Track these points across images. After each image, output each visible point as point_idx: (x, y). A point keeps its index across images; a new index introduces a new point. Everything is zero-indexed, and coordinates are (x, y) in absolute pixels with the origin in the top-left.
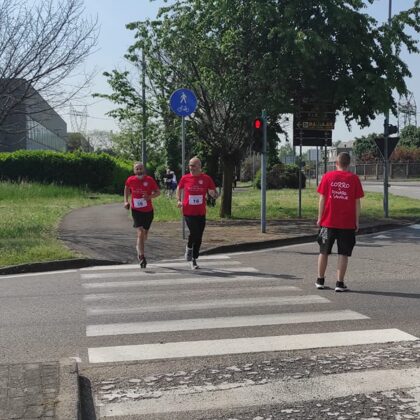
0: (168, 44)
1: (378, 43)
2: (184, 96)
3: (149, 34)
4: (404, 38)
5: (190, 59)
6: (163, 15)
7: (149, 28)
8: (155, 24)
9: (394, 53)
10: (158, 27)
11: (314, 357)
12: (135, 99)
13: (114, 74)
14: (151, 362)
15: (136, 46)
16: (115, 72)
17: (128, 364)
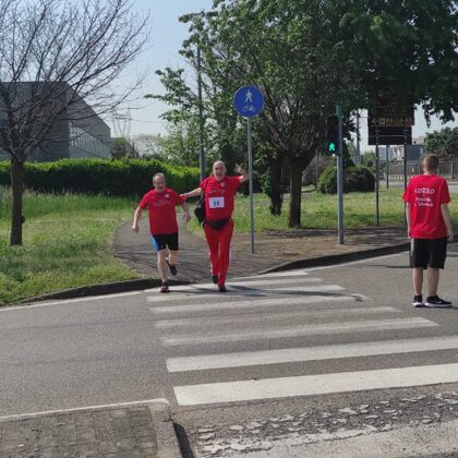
0: (225, 37)
2: (249, 95)
3: (205, 27)
5: (251, 52)
6: (220, 5)
7: (204, 20)
8: (211, 15)
10: (214, 18)
11: (439, 396)
12: (190, 99)
13: (166, 72)
14: (249, 403)
15: (191, 41)
16: (168, 69)
17: (223, 406)
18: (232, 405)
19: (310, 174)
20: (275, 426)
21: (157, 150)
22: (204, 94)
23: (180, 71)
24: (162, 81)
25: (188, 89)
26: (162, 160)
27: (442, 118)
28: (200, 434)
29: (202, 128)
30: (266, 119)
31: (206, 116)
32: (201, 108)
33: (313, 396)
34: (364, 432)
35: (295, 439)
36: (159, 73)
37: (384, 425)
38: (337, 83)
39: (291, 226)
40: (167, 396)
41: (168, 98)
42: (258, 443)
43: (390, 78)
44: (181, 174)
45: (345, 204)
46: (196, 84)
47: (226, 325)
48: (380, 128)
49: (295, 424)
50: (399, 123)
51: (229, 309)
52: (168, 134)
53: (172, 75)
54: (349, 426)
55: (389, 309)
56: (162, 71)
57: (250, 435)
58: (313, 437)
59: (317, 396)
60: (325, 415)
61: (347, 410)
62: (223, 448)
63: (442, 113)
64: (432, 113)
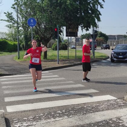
0: (25, 4)
1: (91, 5)
2: (32, 20)
3: (19, 1)
4: (99, 3)
5: (33, 9)
9: (96, 8)
11: (85, 107)
12: (15, 21)
13: (7, 13)
14: (30, 111)
15: (15, 4)
16: (8, 12)
17: (22, 112)
18: (24, 111)
19: (50, 45)
20: (37, 117)
21: (5, 37)
22: (19, 20)
23: (12, 13)
24: (6, 16)
25: (14, 18)
26: (7, 40)
27: (86, 30)
28: (14, 121)
29: (18, 30)
30: (37, 28)
31: (19, 27)
32: (18, 24)
33: (49, 108)
34: (64, 118)
35: (44, 121)
36: (5, 13)
37: (70, 116)
38: (57, 19)
39: (44, 59)
40: (4, 109)
41: (8, 21)
42: (32, 123)
43: (72, 18)
44: (12, 44)
45: (59, 53)
46: (17, 17)
47: (24, 87)
48: (69, 32)
49: (44, 117)
50: (74, 31)
51: (25, 83)
52: (8, 32)
53: (9, 14)
54: (60, 117)
55: (71, 82)
56: (6, 13)
57: (29, 121)
58: (49, 120)
59: (50, 108)
60: (53, 113)
61: (59, 112)
62: (21, 125)
63: (86, 29)
64: (83, 28)
